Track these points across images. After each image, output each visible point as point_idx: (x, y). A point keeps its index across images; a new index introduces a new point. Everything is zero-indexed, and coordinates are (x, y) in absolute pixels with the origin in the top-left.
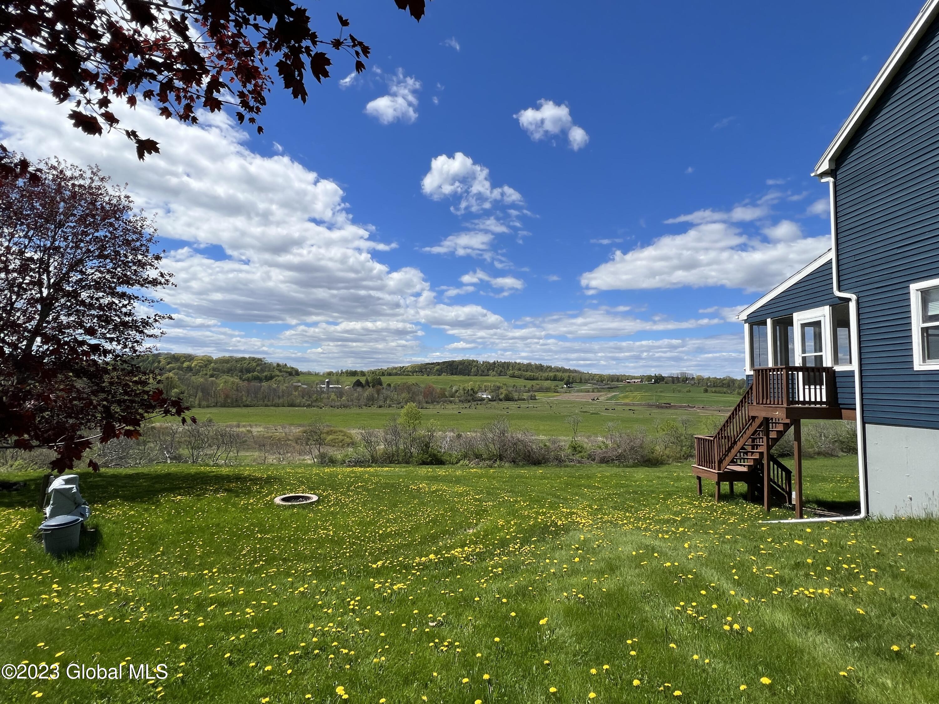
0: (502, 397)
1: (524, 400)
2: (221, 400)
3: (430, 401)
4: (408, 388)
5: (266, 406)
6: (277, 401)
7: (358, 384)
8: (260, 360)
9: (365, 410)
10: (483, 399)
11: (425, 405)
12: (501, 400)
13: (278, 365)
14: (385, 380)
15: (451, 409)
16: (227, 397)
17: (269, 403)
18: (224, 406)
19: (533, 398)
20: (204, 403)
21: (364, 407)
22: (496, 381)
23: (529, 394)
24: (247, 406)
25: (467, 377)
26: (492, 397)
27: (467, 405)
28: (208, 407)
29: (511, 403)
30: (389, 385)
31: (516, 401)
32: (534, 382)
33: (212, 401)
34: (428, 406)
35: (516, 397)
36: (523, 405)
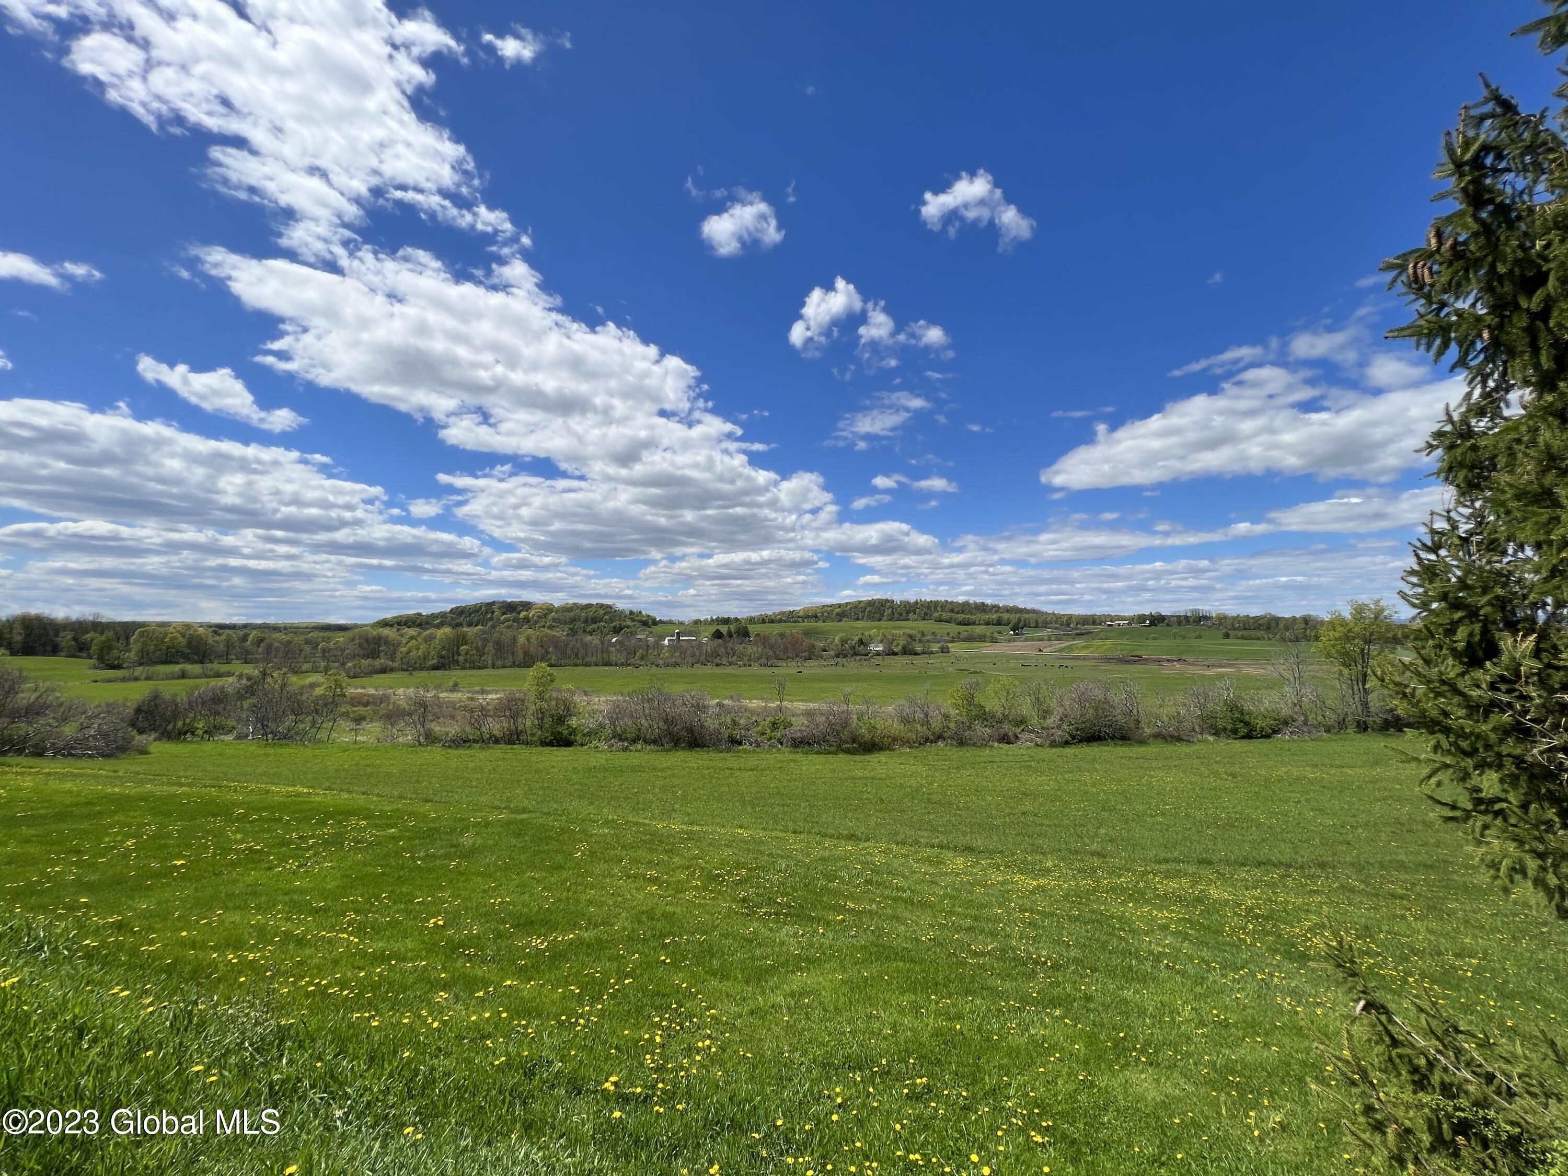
0: (898, 649)
1: (932, 653)
2: (520, 656)
3: (790, 654)
7: (718, 635)
8: (609, 607)
12: (895, 654)
13: (631, 613)
14: (753, 629)
16: (526, 654)
18: (522, 666)
19: (945, 650)
22: (910, 628)
23: (938, 645)
26: (884, 650)
28: (504, 667)
29: (905, 657)
33: (508, 659)
35: (919, 649)
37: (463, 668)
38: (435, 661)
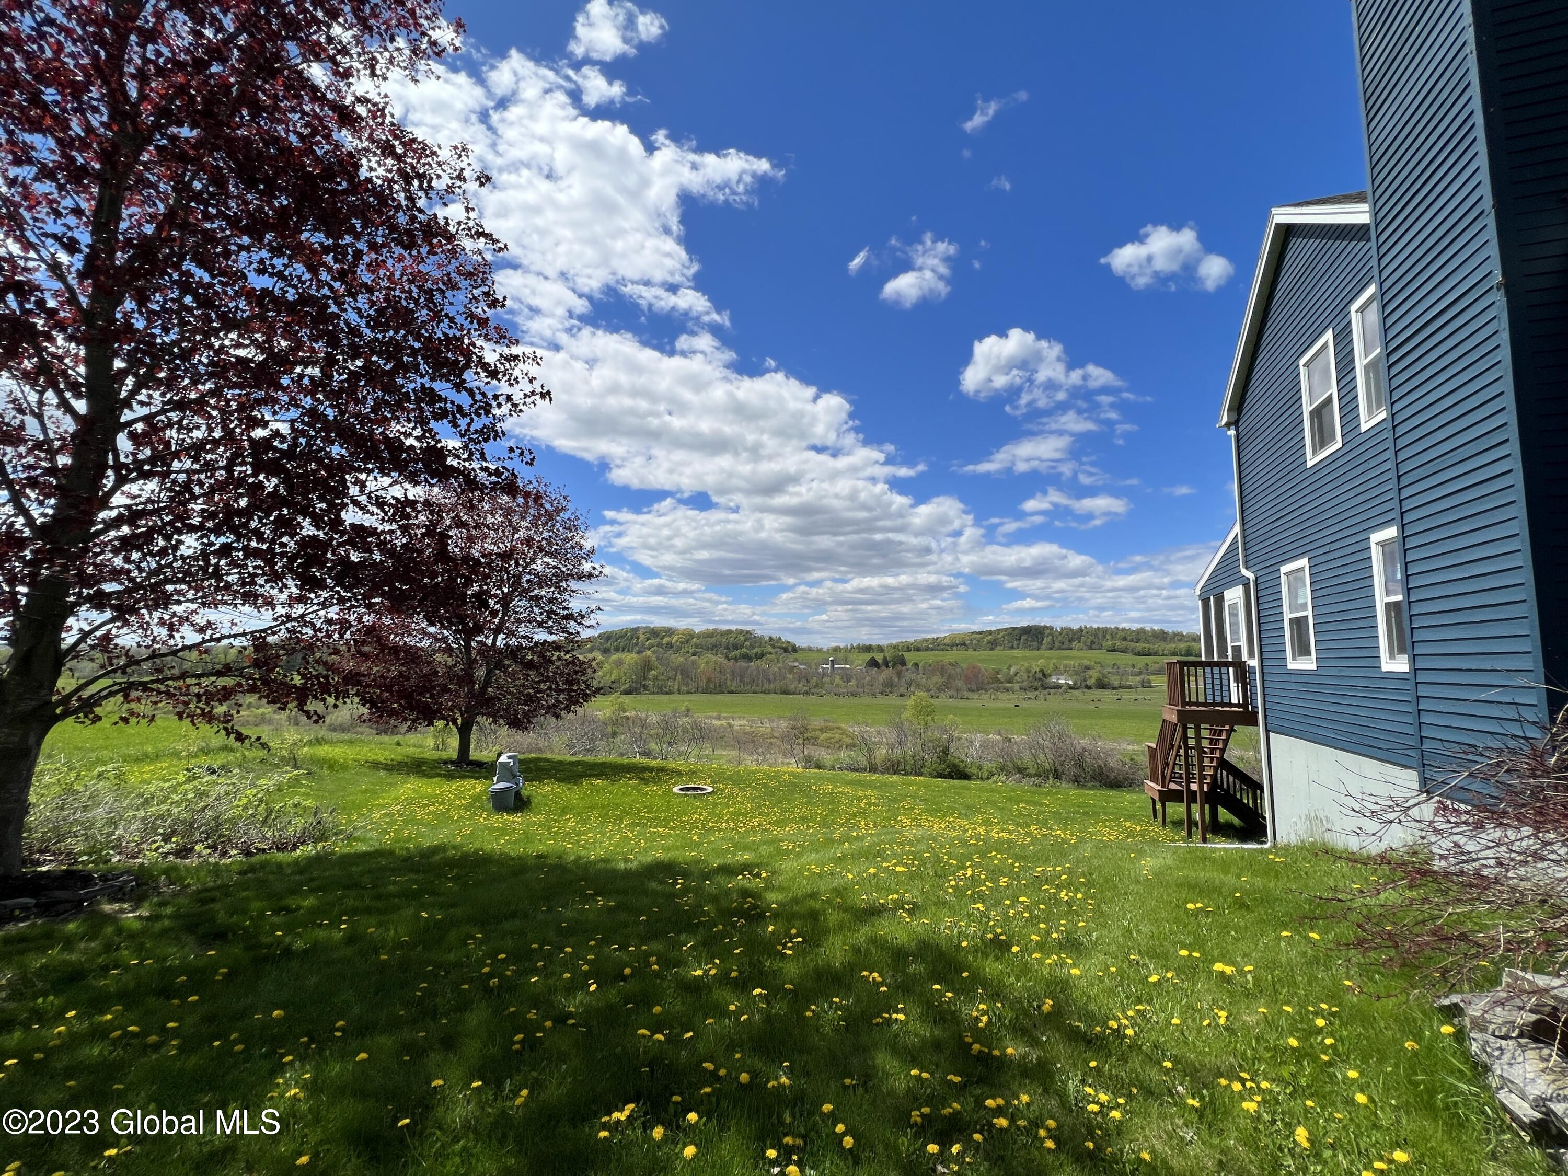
0: (1091, 682)
1: (1130, 687)
2: (703, 684)
3: (974, 687)
4: (941, 669)
5: (755, 692)
6: (766, 686)
7: (873, 663)
9: (881, 700)
10: (1059, 687)
11: (966, 694)
12: (1089, 688)
13: (771, 639)
14: (910, 657)
15: (1006, 701)
16: (709, 680)
17: (758, 689)
18: (706, 691)
19: (1146, 685)
20: (684, 688)
21: (879, 696)
22: (1082, 658)
23: (1138, 678)
24: (732, 692)
25: (1036, 653)
26: (1075, 684)
27: (1031, 694)
28: (688, 693)
29: (1106, 692)
30: (916, 665)
31: (1114, 688)
32: (1149, 659)
33: (693, 685)
34: (970, 695)
35: (1116, 683)
36: (1127, 695)
37: (653, 693)
38: (627, 686)
